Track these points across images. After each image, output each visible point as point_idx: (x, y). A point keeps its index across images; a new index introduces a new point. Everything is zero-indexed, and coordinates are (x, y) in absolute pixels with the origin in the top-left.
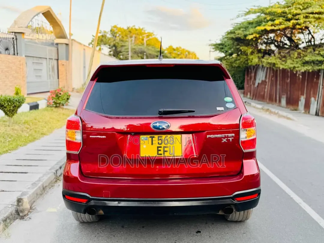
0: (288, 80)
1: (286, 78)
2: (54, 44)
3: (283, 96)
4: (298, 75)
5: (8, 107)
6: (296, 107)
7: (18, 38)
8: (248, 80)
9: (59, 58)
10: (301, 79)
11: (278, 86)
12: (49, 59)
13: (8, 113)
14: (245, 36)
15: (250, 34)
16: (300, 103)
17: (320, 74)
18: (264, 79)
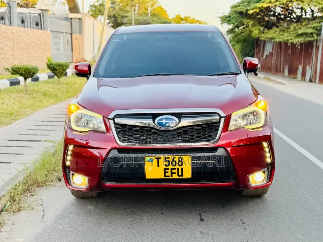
0: (289, 50)
1: (288, 49)
2: (69, 19)
3: (286, 66)
4: (297, 46)
5: (58, 70)
6: (295, 76)
7: (44, 14)
8: (257, 53)
9: (73, 32)
10: (299, 50)
11: (282, 57)
12: (66, 33)
13: (58, 75)
14: (247, 10)
15: (251, 9)
16: (298, 71)
17: (313, 44)
18: (271, 51)
